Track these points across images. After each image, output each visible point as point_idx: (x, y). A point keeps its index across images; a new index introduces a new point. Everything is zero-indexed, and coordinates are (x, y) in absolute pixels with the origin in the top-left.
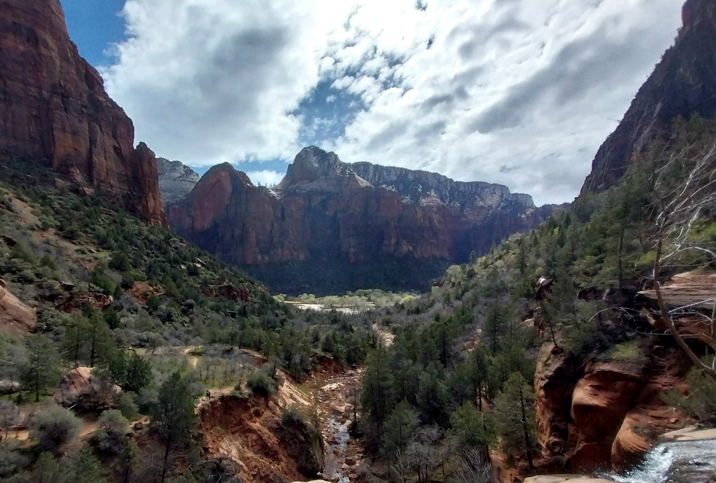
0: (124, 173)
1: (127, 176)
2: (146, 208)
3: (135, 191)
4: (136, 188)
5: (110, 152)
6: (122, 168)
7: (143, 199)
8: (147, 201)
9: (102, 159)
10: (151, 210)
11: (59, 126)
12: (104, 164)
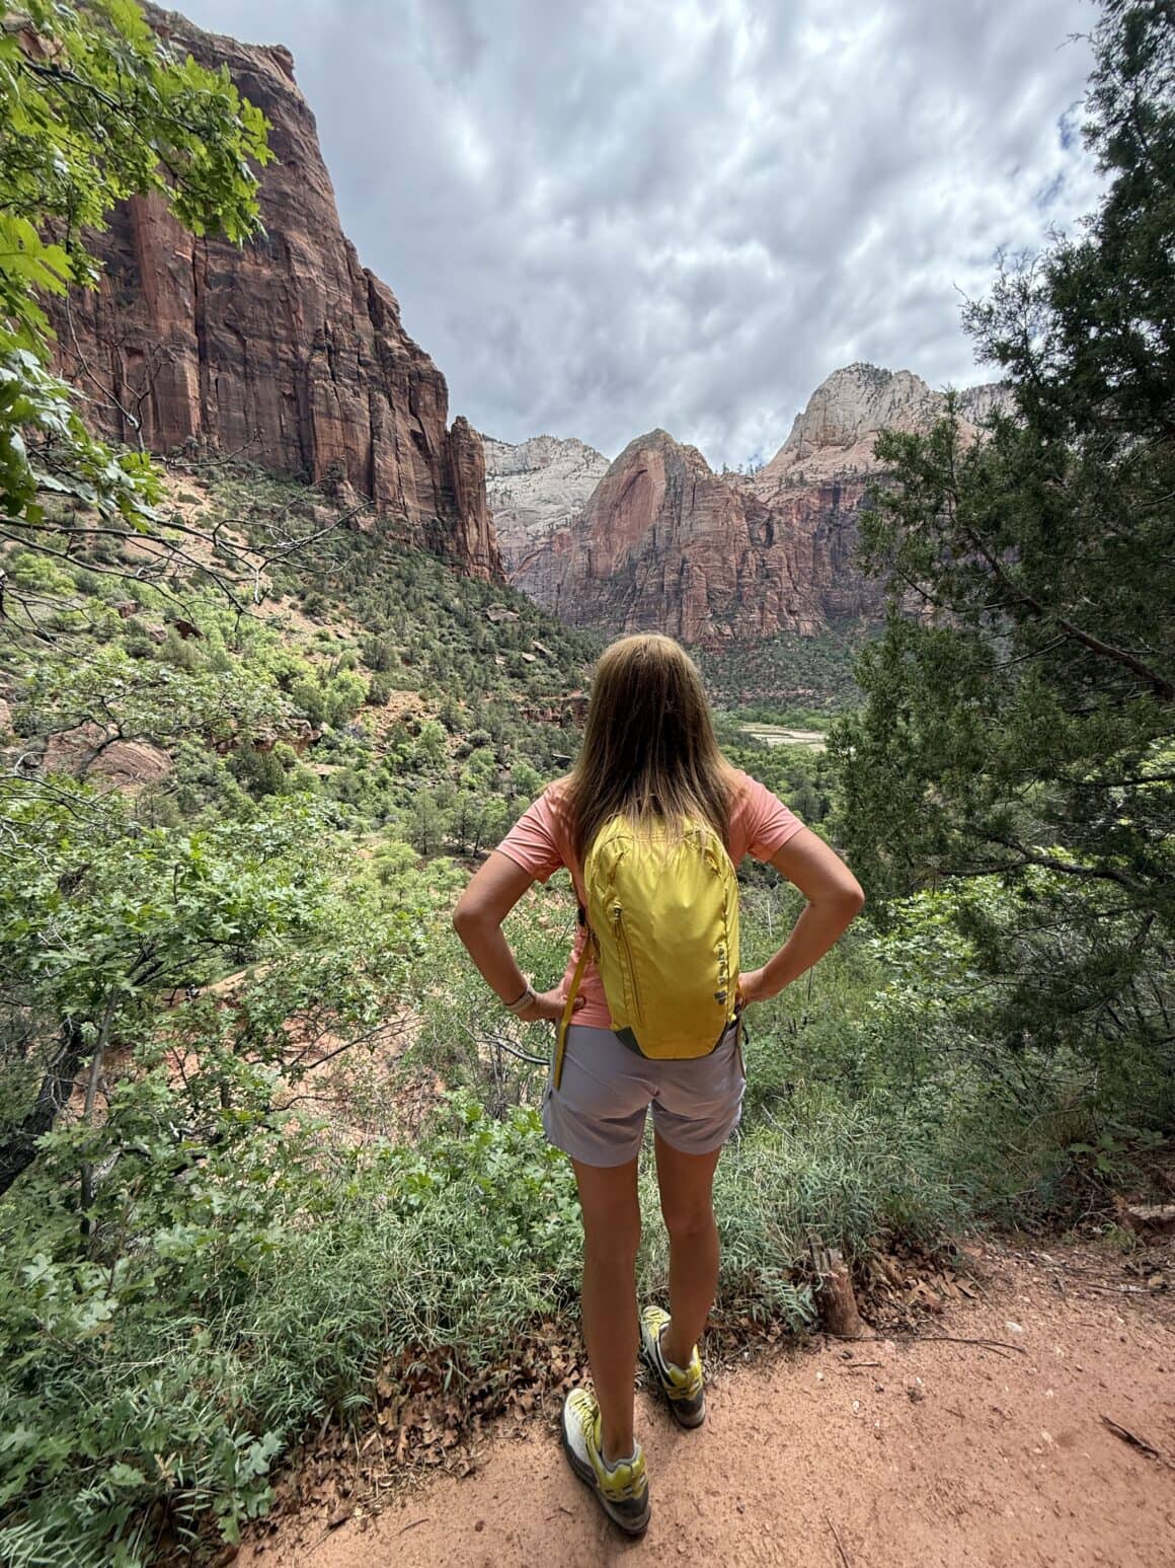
0: (428, 482)
1: (434, 487)
2: (462, 546)
3: (445, 514)
4: (448, 509)
5: (405, 445)
6: (426, 473)
7: (459, 528)
8: (464, 532)
9: (391, 459)
10: (471, 550)
11: (322, 409)
12: (395, 470)
